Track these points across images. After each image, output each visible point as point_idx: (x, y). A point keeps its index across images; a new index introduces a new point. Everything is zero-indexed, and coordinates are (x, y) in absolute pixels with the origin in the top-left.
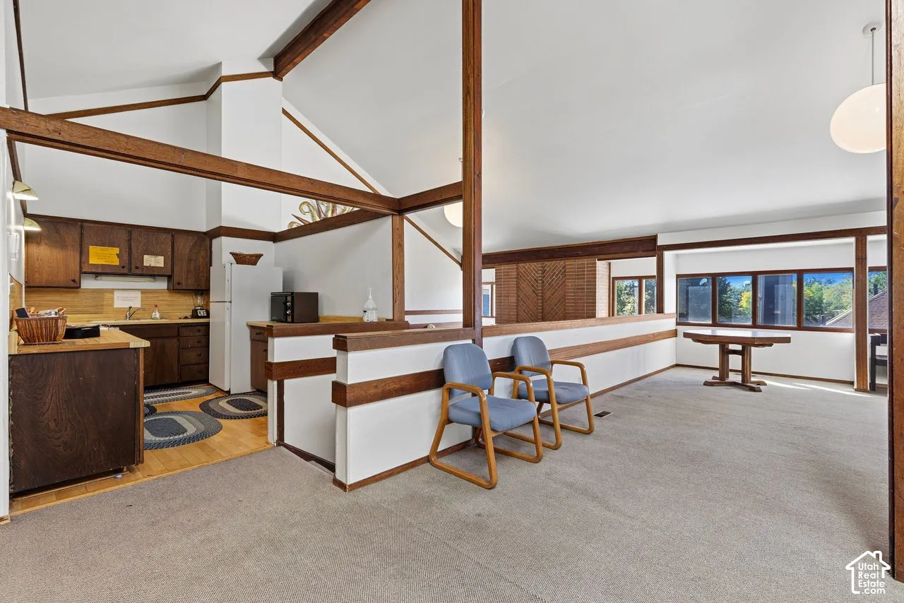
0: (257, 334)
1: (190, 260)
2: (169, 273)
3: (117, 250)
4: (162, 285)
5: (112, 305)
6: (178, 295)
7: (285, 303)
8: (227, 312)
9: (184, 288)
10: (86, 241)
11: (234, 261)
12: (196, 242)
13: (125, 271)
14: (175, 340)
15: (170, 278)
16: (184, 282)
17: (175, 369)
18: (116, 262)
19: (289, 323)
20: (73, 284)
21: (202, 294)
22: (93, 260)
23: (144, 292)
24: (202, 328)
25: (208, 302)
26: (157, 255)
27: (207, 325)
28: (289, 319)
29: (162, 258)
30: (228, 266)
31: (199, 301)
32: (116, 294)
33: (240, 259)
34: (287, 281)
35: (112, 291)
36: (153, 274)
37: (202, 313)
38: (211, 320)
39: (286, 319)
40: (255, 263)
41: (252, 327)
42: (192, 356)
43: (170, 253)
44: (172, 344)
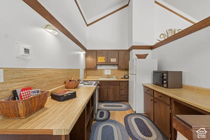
0: (147, 90)
1: (123, 59)
2: (117, 64)
3: (104, 58)
4: (116, 68)
5: (104, 74)
6: (120, 71)
7: (163, 77)
8: (134, 79)
9: (121, 68)
10: (97, 56)
11: (137, 58)
12: (125, 53)
13: (106, 64)
14: (119, 86)
15: (118, 65)
16: (121, 67)
17: (119, 96)
18: (104, 61)
19: (165, 87)
20: (95, 68)
21: (127, 70)
22: (99, 61)
23: (112, 70)
24: (127, 83)
25: (128, 74)
26: (114, 58)
27: (128, 81)
28: (165, 85)
29: (115, 59)
30: (135, 60)
31: (126, 73)
32: (105, 71)
33: (139, 57)
34: (159, 66)
35: (104, 70)
36: (113, 64)
37: (127, 77)
38: (129, 80)
39: (163, 85)
40: (145, 58)
41: (145, 87)
42: (123, 92)
43: (117, 58)
44: (117, 88)
